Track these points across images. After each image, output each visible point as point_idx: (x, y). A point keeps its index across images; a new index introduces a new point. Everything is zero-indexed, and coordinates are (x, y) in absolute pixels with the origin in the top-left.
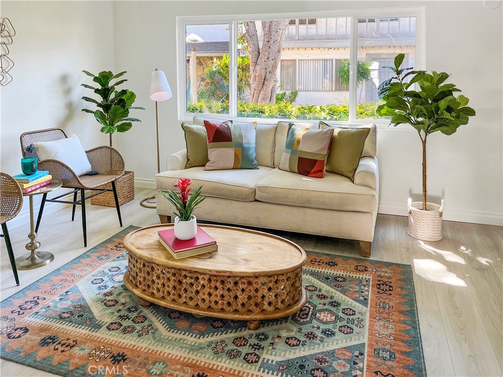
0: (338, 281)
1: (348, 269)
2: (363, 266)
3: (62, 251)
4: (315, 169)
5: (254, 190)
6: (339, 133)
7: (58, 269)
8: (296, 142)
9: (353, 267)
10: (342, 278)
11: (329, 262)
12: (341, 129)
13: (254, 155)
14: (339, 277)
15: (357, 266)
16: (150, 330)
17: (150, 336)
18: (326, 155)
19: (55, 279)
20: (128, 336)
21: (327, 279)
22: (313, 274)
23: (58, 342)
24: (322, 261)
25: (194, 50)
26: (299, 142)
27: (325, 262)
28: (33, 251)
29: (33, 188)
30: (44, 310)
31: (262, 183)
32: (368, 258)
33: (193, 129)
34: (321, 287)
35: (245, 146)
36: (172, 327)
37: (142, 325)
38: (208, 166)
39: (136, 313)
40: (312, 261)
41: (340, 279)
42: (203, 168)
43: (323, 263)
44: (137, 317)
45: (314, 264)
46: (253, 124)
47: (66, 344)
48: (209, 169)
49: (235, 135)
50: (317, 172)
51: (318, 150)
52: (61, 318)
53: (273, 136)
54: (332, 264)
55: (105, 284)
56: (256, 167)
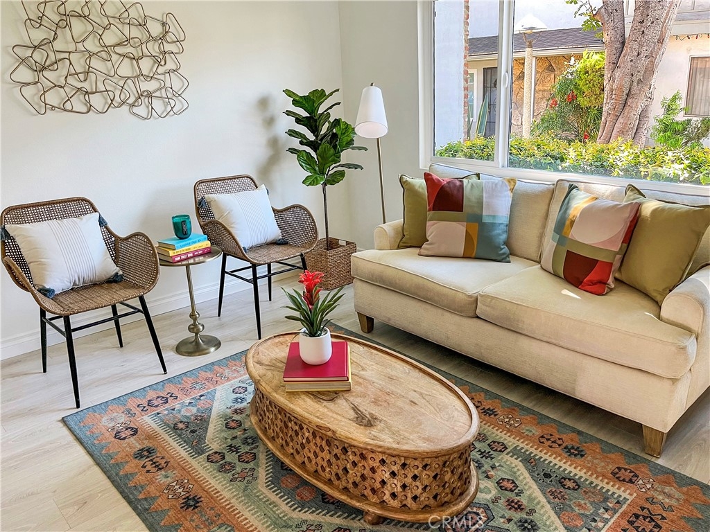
0: (564, 486)
1: (599, 470)
2: (631, 472)
3: (233, 339)
4: (592, 276)
5: (473, 299)
6: (655, 212)
7: (213, 364)
8: (568, 223)
9: (611, 467)
10: (575, 482)
11: (573, 448)
12: (662, 204)
13: (504, 237)
14: (570, 480)
15: (619, 469)
16: (248, 478)
17: (242, 485)
18: (617, 253)
19: (204, 374)
20: (219, 475)
21: (547, 476)
22: (529, 461)
23: (151, 458)
24: (560, 442)
25: (530, 46)
26: (572, 222)
27: (564, 445)
28: (196, 334)
29: (183, 257)
30: (166, 412)
31: (490, 289)
32: (654, 459)
33: (414, 186)
34: (526, 487)
35: (486, 220)
36: (275, 482)
37: (245, 465)
38: (425, 249)
39: (249, 448)
40: (542, 437)
41: (570, 484)
42: (416, 251)
43: (560, 445)
44: (247, 453)
45: (543, 443)
46: (507, 183)
47: (157, 464)
48: (424, 254)
49: (469, 200)
50: (595, 284)
51: (603, 243)
52: (175, 428)
53: (546, 207)
54: (574, 452)
55: (245, 396)
56: (505, 258)
